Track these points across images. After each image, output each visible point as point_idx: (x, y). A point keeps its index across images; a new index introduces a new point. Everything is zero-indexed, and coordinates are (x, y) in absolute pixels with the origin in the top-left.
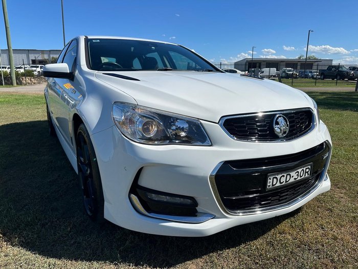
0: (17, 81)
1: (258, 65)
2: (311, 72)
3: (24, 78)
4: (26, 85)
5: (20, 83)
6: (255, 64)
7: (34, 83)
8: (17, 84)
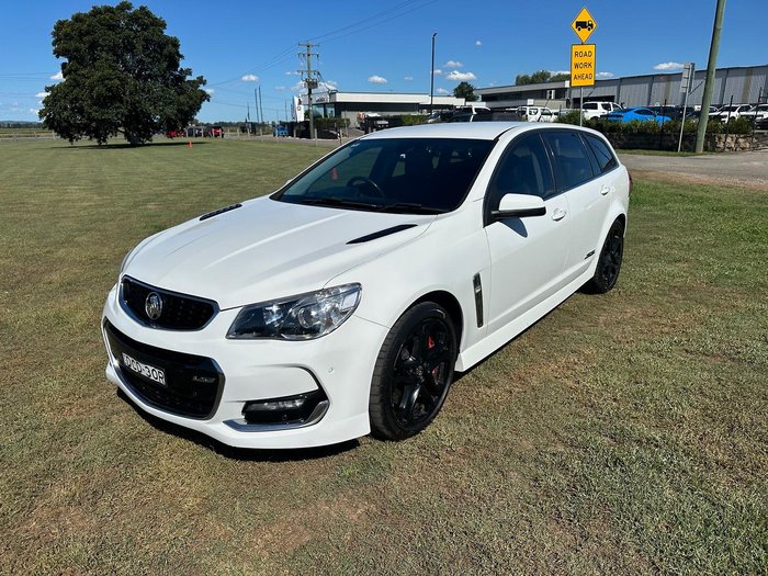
0: (706, 143)
3: (723, 136)
4: (722, 151)
5: (711, 147)
7: (743, 149)
8: (706, 149)
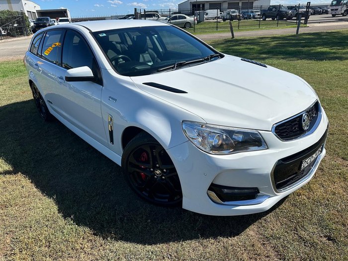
1: (201, 6)
2: (252, 12)
6: (199, 5)
